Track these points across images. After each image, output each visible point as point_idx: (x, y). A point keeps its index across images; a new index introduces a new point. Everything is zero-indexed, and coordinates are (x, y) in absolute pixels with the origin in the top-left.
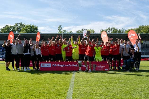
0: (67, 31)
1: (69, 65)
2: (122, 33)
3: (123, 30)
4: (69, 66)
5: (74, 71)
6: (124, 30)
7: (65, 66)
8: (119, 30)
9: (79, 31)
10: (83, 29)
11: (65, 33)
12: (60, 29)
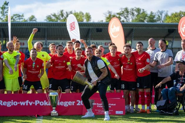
0: (23, 16)
1: (27, 102)
2: (158, 22)
3: (160, 15)
4: (27, 104)
5: (38, 116)
6: (163, 15)
7: (16, 103)
8: (151, 15)
9: (53, 15)
10: (62, 11)
11: (17, 20)
12: (6, 10)
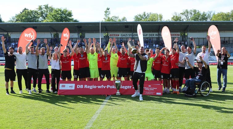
0: (118, 17)
4: (102, 88)
6: (212, 14)
8: (203, 14)
10: (144, 13)
12: (108, 13)
